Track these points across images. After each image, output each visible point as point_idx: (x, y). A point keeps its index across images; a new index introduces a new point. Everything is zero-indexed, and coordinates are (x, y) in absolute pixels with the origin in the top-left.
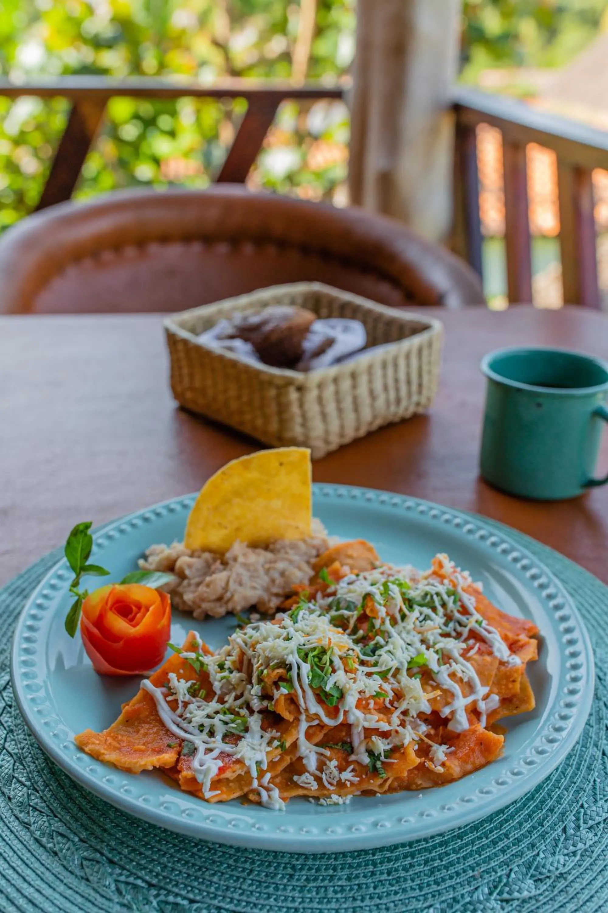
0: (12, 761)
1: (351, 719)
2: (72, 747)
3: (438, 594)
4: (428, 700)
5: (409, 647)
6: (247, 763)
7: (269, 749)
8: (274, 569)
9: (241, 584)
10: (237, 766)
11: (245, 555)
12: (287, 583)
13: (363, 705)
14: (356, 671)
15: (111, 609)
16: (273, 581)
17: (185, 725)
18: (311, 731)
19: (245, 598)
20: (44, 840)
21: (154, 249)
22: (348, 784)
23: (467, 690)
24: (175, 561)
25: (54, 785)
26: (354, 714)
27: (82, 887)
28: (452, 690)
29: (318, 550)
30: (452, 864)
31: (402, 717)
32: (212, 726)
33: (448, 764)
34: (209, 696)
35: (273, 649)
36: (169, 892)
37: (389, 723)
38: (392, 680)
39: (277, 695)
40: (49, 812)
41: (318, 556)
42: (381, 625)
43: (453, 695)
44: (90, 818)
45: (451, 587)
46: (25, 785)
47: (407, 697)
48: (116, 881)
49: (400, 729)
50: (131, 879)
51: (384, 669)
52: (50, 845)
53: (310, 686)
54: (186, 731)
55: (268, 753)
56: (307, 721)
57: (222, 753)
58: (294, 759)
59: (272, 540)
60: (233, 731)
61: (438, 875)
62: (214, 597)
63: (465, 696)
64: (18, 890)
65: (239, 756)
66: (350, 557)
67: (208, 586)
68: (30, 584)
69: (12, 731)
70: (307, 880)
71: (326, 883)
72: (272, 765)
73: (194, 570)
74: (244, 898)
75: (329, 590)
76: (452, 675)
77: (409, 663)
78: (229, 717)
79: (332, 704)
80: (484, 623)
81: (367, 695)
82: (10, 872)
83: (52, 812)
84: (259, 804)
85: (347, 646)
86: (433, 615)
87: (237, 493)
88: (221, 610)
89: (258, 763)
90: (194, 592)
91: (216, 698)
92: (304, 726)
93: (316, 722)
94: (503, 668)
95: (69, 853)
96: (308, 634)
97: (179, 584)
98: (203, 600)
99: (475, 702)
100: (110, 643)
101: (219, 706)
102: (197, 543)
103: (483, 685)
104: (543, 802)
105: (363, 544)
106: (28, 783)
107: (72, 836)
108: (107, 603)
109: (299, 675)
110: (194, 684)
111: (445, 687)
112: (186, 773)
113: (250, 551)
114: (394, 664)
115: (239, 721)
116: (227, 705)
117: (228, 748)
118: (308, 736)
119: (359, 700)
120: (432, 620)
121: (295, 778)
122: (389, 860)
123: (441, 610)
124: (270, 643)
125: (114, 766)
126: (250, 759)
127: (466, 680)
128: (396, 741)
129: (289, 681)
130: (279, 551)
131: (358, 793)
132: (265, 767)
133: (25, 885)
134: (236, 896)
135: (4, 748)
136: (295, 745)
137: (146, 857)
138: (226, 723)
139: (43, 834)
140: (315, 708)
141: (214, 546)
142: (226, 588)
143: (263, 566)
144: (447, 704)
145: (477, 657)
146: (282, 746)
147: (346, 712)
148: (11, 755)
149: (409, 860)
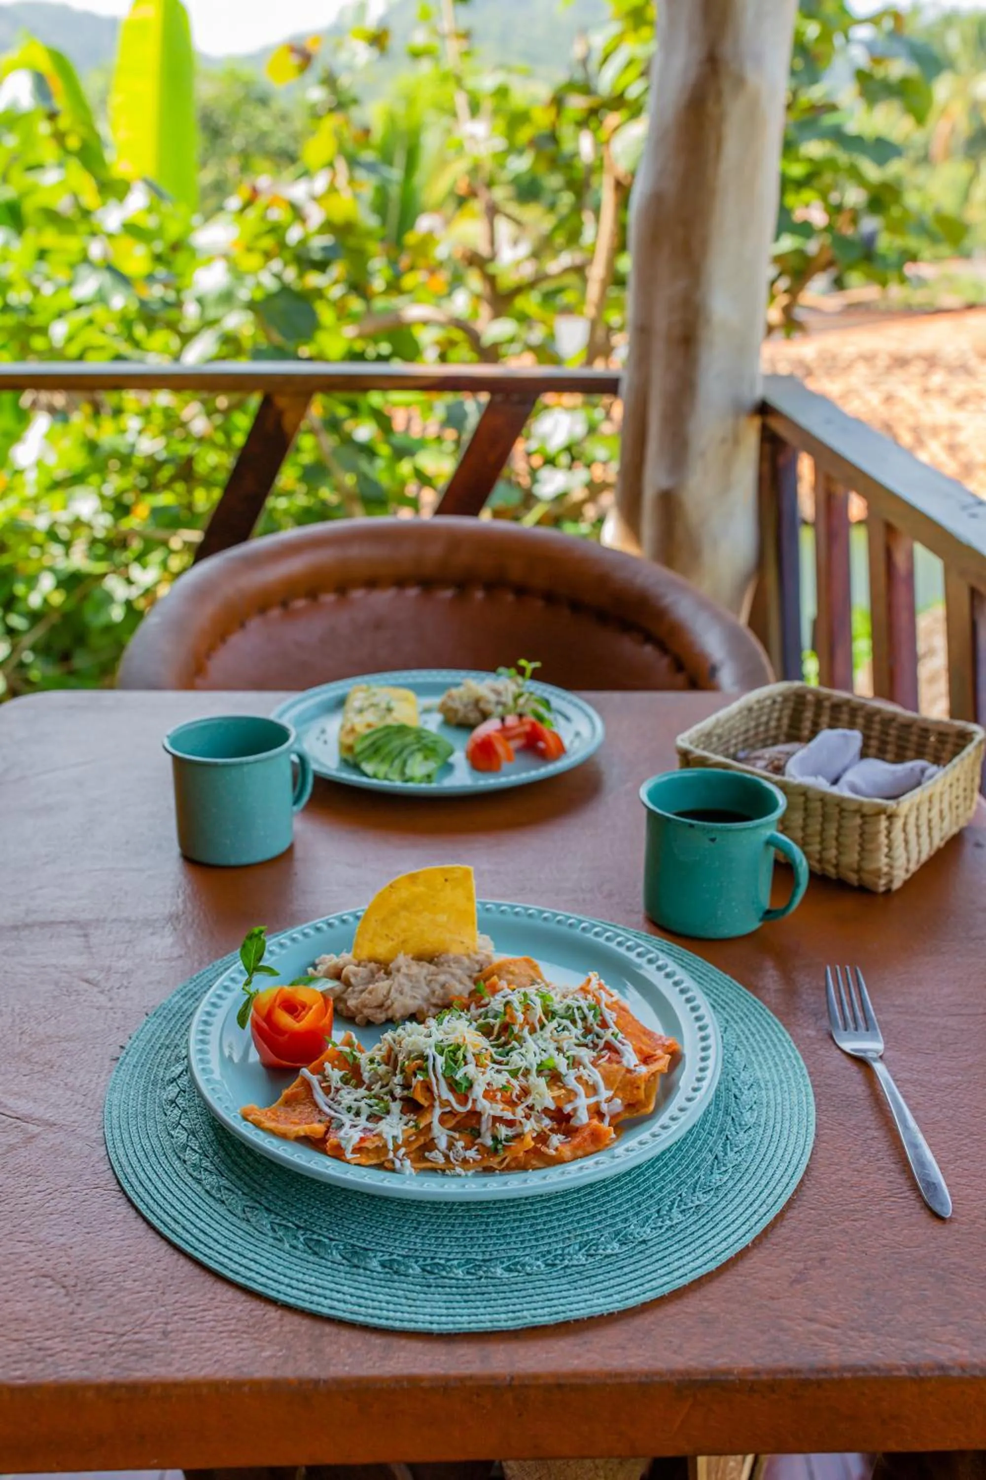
0: (186, 1134)
1: (479, 1108)
2: (239, 1117)
3: (579, 1008)
4: (553, 1098)
5: (543, 1053)
6: (385, 1136)
7: (405, 1127)
8: (435, 981)
9: (401, 993)
10: (376, 1138)
11: (408, 966)
12: (446, 994)
13: (489, 1094)
14: (484, 1066)
15: (279, 1006)
16: (433, 992)
17: (335, 1106)
18: (446, 1117)
19: (405, 1006)
20: (213, 1192)
21: (358, 594)
22: (471, 1160)
23: (591, 1091)
24: (342, 969)
25: (222, 1153)
26: (481, 1103)
27: (244, 1225)
28: (576, 1089)
29: (481, 965)
30: (553, 1228)
31: (527, 1111)
32: (359, 1109)
33: (560, 1148)
34: (360, 1083)
35: (414, 1043)
36: (314, 1232)
37: (514, 1114)
38: (521, 1078)
39: (414, 1082)
40: (218, 1173)
41: (480, 971)
42: (519, 1031)
43: (576, 1095)
44: (251, 1179)
45: (593, 1003)
46: (197, 1152)
47: (534, 1093)
48: (271, 1223)
49: (524, 1120)
50: (284, 1222)
51: (513, 1067)
52: (219, 1196)
53: (443, 1075)
54: (336, 1112)
55: (404, 1131)
56: (441, 1108)
57: (365, 1129)
58: (427, 1140)
59: (437, 954)
60: (376, 1113)
61: (540, 1235)
62: (375, 1004)
63: (587, 1097)
64: (192, 1223)
65: (377, 1131)
66: (512, 973)
67: (370, 993)
68: (202, 987)
69: (186, 1111)
70: (429, 1232)
71: (444, 1235)
72: (407, 1143)
73: (359, 979)
74: (374, 1240)
75: (483, 1002)
76: (579, 1079)
77: (539, 1065)
78: (373, 1101)
79: (461, 1090)
80: (620, 1036)
81: (495, 1088)
82: (186, 1211)
83: (220, 1172)
84: (393, 1170)
85: (482, 1046)
86: (571, 1026)
87: (405, 907)
88: (381, 1016)
89: (395, 1138)
90: (357, 999)
91: (365, 1087)
92: (438, 1112)
93: (448, 1109)
94: (628, 1075)
95: (233, 1202)
96: (448, 1034)
97: (344, 992)
98: (365, 1006)
99: (598, 1104)
100: (276, 1036)
101: (367, 1093)
102: (364, 954)
103: (606, 1089)
104: (645, 1190)
105: (528, 961)
106: (200, 1151)
107: (236, 1190)
108: (275, 1000)
109: (434, 1065)
110: (346, 1074)
111: (569, 1087)
112: (332, 1140)
113: (414, 962)
114: (523, 1064)
115: (382, 1105)
116: (373, 1092)
117: (370, 1125)
118: (442, 1122)
119: (486, 1091)
120: (569, 1031)
121: (427, 1154)
122: (501, 1222)
123: (580, 1023)
124: (413, 1038)
125: (272, 1133)
126: (387, 1133)
127: (591, 1083)
128: (519, 1130)
129: (424, 1070)
130: (442, 964)
131: (480, 1169)
132: (400, 1142)
133: (198, 1220)
134: (368, 1238)
135: (179, 1124)
136: (429, 1127)
137: (297, 1208)
138: (371, 1106)
139: (213, 1187)
140: (446, 1094)
141: (381, 958)
142: (387, 996)
143: (425, 978)
144: (570, 1101)
145: (605, 1064)
146: (416, 1126)
147: (474, 1101)
148: (186, 1130)
149: (517, 1224)
